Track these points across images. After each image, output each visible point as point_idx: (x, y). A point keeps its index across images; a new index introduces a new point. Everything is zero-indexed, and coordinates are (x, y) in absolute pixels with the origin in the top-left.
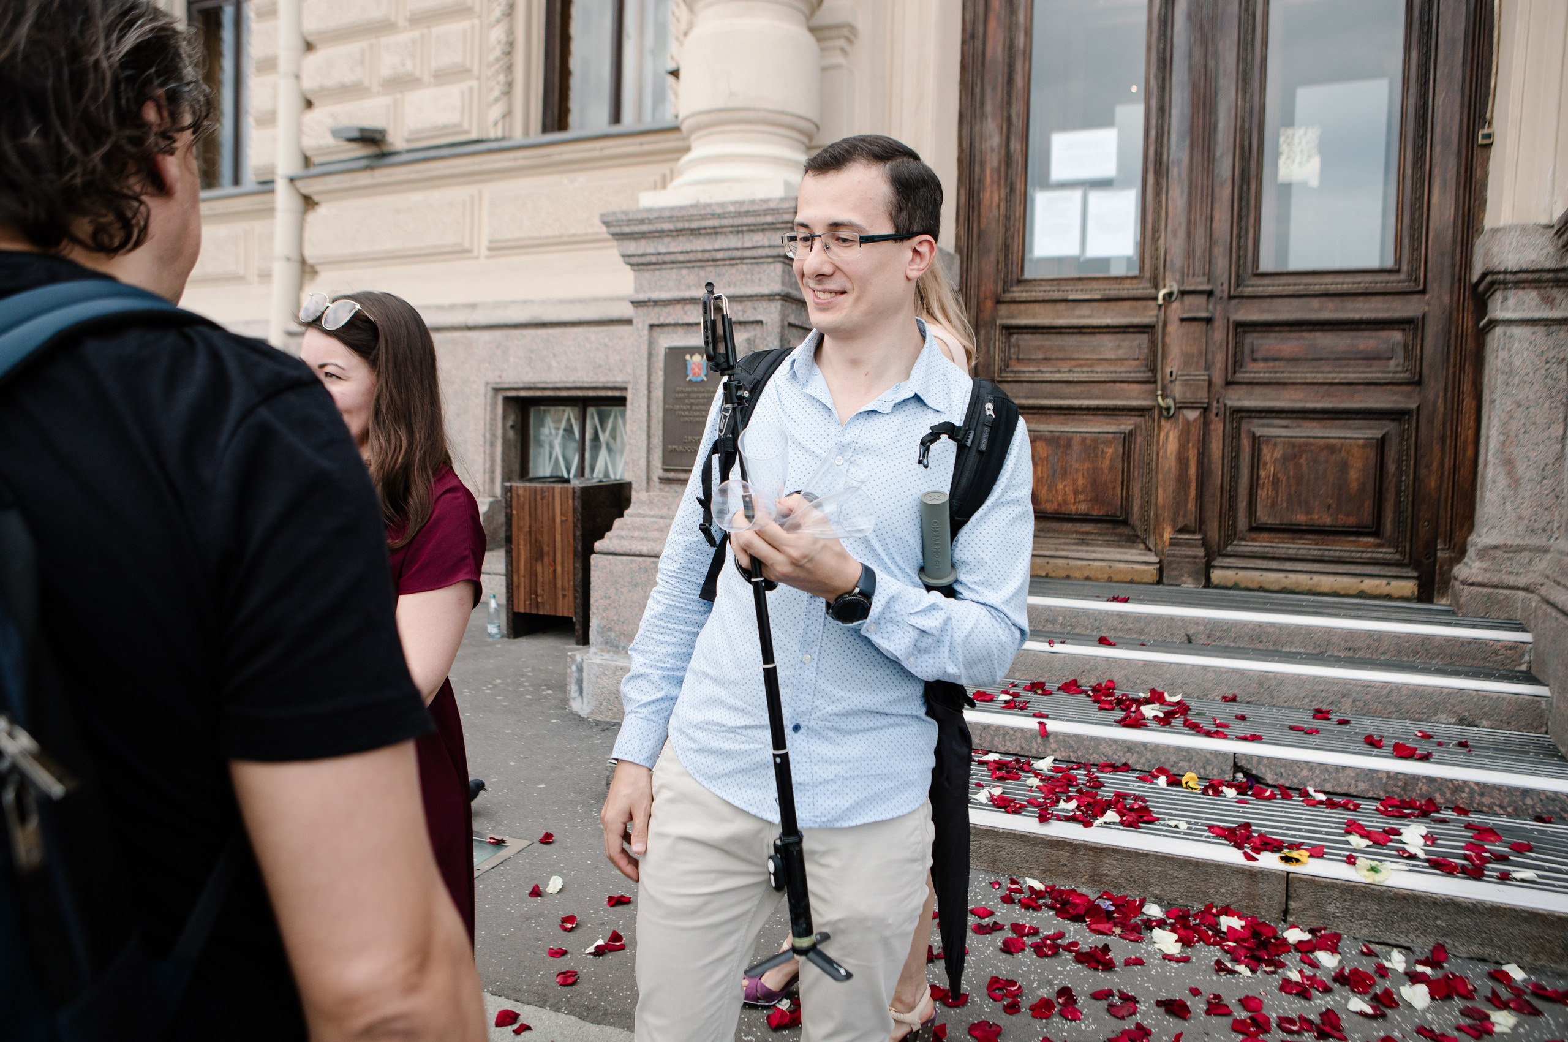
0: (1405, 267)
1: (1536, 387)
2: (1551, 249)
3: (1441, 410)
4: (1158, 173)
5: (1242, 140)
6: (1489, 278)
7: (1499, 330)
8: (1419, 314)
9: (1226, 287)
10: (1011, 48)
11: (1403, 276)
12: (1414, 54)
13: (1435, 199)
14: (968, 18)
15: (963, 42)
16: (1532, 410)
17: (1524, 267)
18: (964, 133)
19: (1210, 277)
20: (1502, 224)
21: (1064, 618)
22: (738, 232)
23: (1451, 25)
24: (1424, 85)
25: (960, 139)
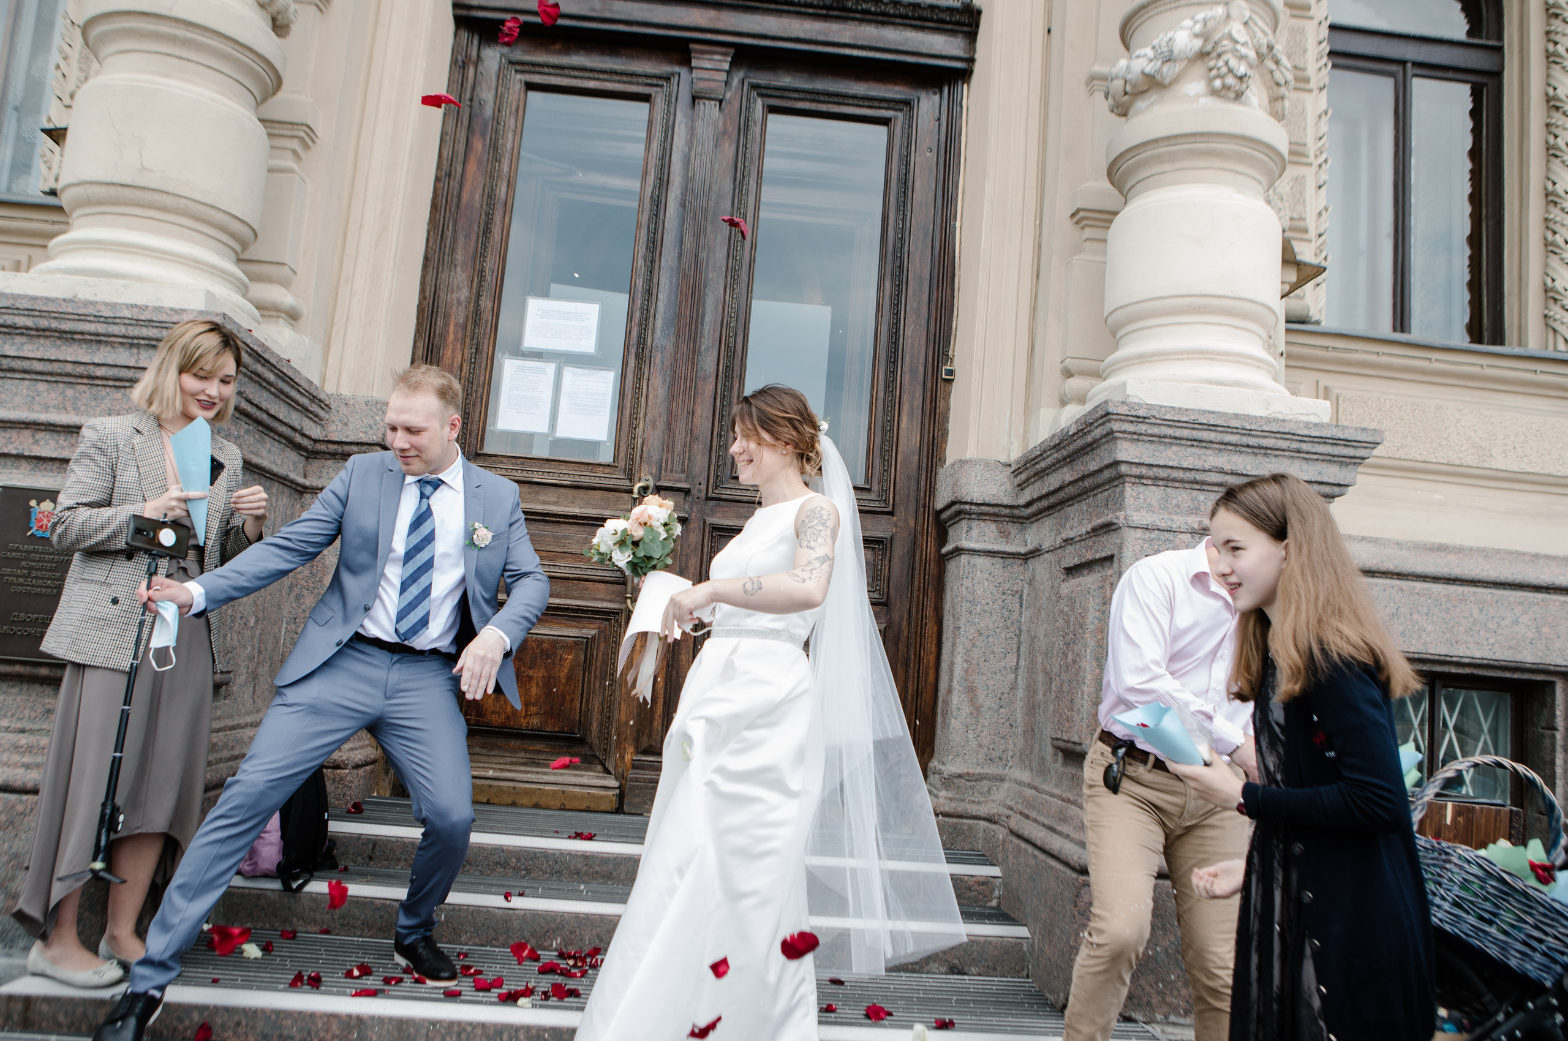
0: (875, 488)
1: (994, 617)
2: (1008, 487)
3: (905, 634)
4: (639, 357)
5: (728, 336)
6: (956, 508)
7: (964, 559)
8: (888, 535)
9: (703, 487)
10: (490, 197)
11: (873, 496)
12: (888, 284)
13: (903, 425)
14: (445, 154)
15: (438, 179)
16: (991, 639)
17: (987, 500)
18: (428, 279)
19: (689, 475)
20: (968, 456)
21: (518, 860)
22: (132, 345)
23: (919, 265)
24: (896, 314)
25: (423, 284)
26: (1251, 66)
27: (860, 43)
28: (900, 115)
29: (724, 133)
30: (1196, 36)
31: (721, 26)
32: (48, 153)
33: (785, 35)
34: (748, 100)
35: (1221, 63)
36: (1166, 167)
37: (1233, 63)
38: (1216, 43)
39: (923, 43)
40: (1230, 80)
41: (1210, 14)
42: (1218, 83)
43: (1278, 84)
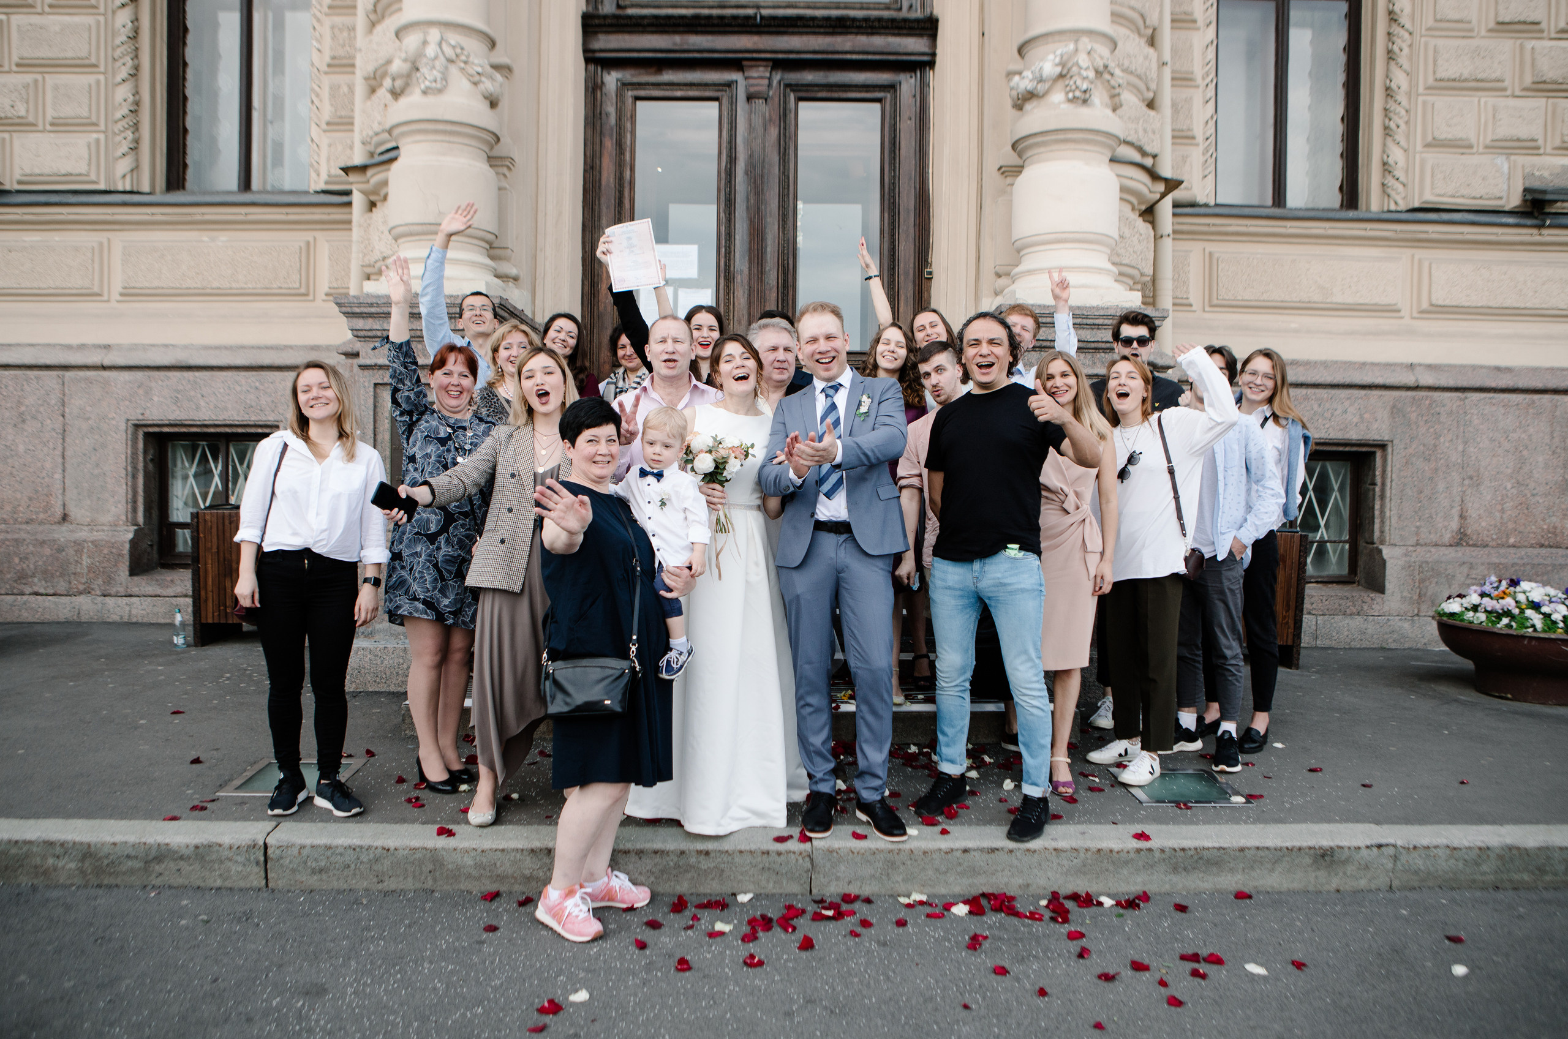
4: (727, 279)
5: (783, 260)
10: (620, 179)
12: (886, 215)
13: (901, 310)
15: (585, 171)
23: (907, 201)
24: (892, 236)
25: (584, 243)
26: (1092, 82)
27: (857, 49)
28: (889, 95)
29: (770, 120)
30: (1057, 65)
31: (761, 46)
32: (315, 164)
33: (806, 49)
34: (785, 96)
35: (1072, 83)
36: (1042, 149)
37: (1079, 82)
38: (1069, 70)
39: (900, 45)
40: (1078, 94)
41: (1065, 50)
42: (1071, 95)
43: (1114, 88)
